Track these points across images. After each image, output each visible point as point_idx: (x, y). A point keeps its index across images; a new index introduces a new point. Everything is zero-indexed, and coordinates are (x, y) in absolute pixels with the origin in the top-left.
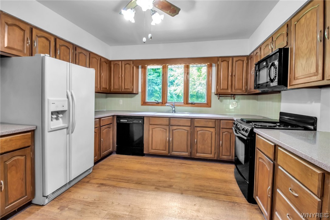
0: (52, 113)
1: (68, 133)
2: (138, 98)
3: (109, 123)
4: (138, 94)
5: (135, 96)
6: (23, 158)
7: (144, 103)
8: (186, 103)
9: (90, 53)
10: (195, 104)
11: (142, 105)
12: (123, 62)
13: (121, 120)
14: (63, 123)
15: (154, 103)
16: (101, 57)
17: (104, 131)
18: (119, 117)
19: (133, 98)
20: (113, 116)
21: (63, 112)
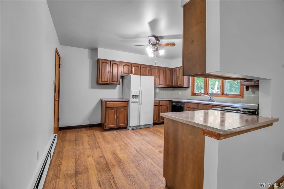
0: (133, 96)
1: (139, 104)
2: (189, 90)
3: (166, 104)
4: (189, 88)
5: (187, 89)
6: (124, 110)
7: (193, 94)
8: (223, 94)
9: (158, 67)
10: (229, 95)
11: (191, 95)
12: (179, 68)
13: (174, 104)
14: (138, 100)
15: (199, 94)
16: (165, 68)
17: (162, 108)
18: (173, 102)
19: (186, 91)
20: (170, 101)
21: (137, 96)
